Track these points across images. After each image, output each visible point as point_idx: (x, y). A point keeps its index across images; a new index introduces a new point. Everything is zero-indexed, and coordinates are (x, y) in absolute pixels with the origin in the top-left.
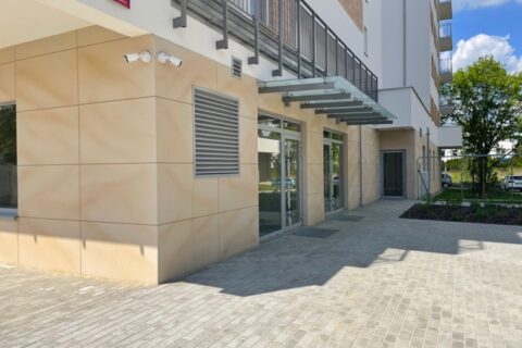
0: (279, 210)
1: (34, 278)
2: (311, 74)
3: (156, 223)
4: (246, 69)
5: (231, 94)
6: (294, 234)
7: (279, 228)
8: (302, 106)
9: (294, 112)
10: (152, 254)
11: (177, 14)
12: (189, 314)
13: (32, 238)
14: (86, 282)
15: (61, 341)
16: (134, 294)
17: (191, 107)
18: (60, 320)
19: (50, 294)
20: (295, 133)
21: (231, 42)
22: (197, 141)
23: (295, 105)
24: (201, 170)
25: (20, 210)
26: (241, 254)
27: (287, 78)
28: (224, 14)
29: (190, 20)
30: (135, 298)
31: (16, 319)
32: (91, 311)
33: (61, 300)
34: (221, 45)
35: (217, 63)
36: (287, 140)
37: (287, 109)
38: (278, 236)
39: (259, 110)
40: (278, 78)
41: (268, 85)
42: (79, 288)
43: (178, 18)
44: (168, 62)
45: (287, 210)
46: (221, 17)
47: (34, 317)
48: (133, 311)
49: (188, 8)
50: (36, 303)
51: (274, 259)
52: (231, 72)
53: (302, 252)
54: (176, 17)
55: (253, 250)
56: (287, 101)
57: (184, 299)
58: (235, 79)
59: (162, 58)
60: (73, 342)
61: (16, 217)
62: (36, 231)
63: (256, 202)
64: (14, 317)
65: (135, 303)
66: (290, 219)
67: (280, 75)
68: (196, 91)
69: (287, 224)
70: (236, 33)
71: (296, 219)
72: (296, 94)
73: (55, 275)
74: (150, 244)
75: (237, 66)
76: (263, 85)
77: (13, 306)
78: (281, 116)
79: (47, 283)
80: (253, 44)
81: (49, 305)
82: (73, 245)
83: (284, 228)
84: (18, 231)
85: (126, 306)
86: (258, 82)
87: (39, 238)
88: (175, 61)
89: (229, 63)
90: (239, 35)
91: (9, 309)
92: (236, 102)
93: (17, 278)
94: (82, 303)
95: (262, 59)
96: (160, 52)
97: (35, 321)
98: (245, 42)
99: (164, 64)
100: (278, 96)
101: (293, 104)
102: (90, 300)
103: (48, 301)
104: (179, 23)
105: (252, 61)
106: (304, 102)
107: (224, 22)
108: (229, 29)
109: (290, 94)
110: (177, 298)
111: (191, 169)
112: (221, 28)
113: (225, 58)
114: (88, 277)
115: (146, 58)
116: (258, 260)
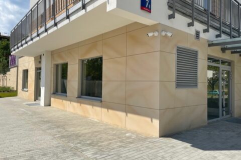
0: (218, 107)
1: (107, 127)
2: (238, 35)
3: (158, 109)
4: (202, 35)
5: (194, 48)
6: (227, 121)
7: (218, 117)
8: (232, 53)
9: (227, 56)
10: (156, 123)
11: (171, 12)
12: (177, 155)
13: (107, 110)
14: (128, 131)
15: (122, 156)
16: (149, 140)
17: (175, 55)
18: (121, 146)
19: (115, 135)
20: (228, 67)
21: (196, 23)
22: (177, 71)
23: (228, 52)
24: (179, 85)
25: (103, 99)
26: (198, 128)
27: (224, 38)
28: (192, 10)
29: (177, 15)
30: (150, 142)
31: (103, 143)
32: (132, 145)
33: (120, 138)
34: (190, 25)
35: (188, 34)
36: (223, 70)
37: (224, 54)
38: (218, 121)
39: (208, 55)
40: (219, 38)
41: (214, 42)
42: (125, 134)
43: (171, 15)
44: (166, 35)
45: (223, 107)
46: (191, 12)
47: (110, 143)
48: (150, 148)
49: (176, 10)
50: (110, 137)
51: (218, 133)
52: (194, 37)
53: (234, 131)
54: (170, 14)
55: (205, 127)
56: (223, 50)
57: (173, 147)
58: (196, 41)
59: (163, 33)
60: (127, 157)
61: (101, 101)
62: (109, 107)
63: (206, 102)
64: (103, 142)
65: (150, 144)
66: (224, 113)
67: (221, 37)
68: (178, 47)
69: (223, 115)
70: (197, 18)
71: (228, 113)
72: (229, 46)
73: (115, 126)
74: (156, 118)
75: (197, 34)
76: (211, 43)
77: (102, 138)
78: (220, 58)
79: (113, 129)
80: (206, 22)
81: (115, 139)
82: (122, 114)
83: (221, 118)
84: (102, 107)
85: (147, 145)
86: (208, 41)
87: (109, 110)
88: (169, 34)
89: (193, 33)
90: (200, 19)
91: (100, 138)
92: (197, 52)
93: (102, 126)
94: (128, 140)
95: (211, 30)
96: (162, 31)
97: (111, 145)
98: (201, 22)
99: (164, 36)
100: (219, 48)
101: (227, 51)
102: (131, 140)
103: (115, 137)
104: (171, 17)
105: (206, 31)
106: (233, 50)
107: (193, 14)
108: (195, 17)
109: (225, 46)
110: (169, 145)
111: (174, 84)
112: (191, 17)
113: (192, 31)
114: (128, 129)
115: (156, 34)
116: (208, 132)
